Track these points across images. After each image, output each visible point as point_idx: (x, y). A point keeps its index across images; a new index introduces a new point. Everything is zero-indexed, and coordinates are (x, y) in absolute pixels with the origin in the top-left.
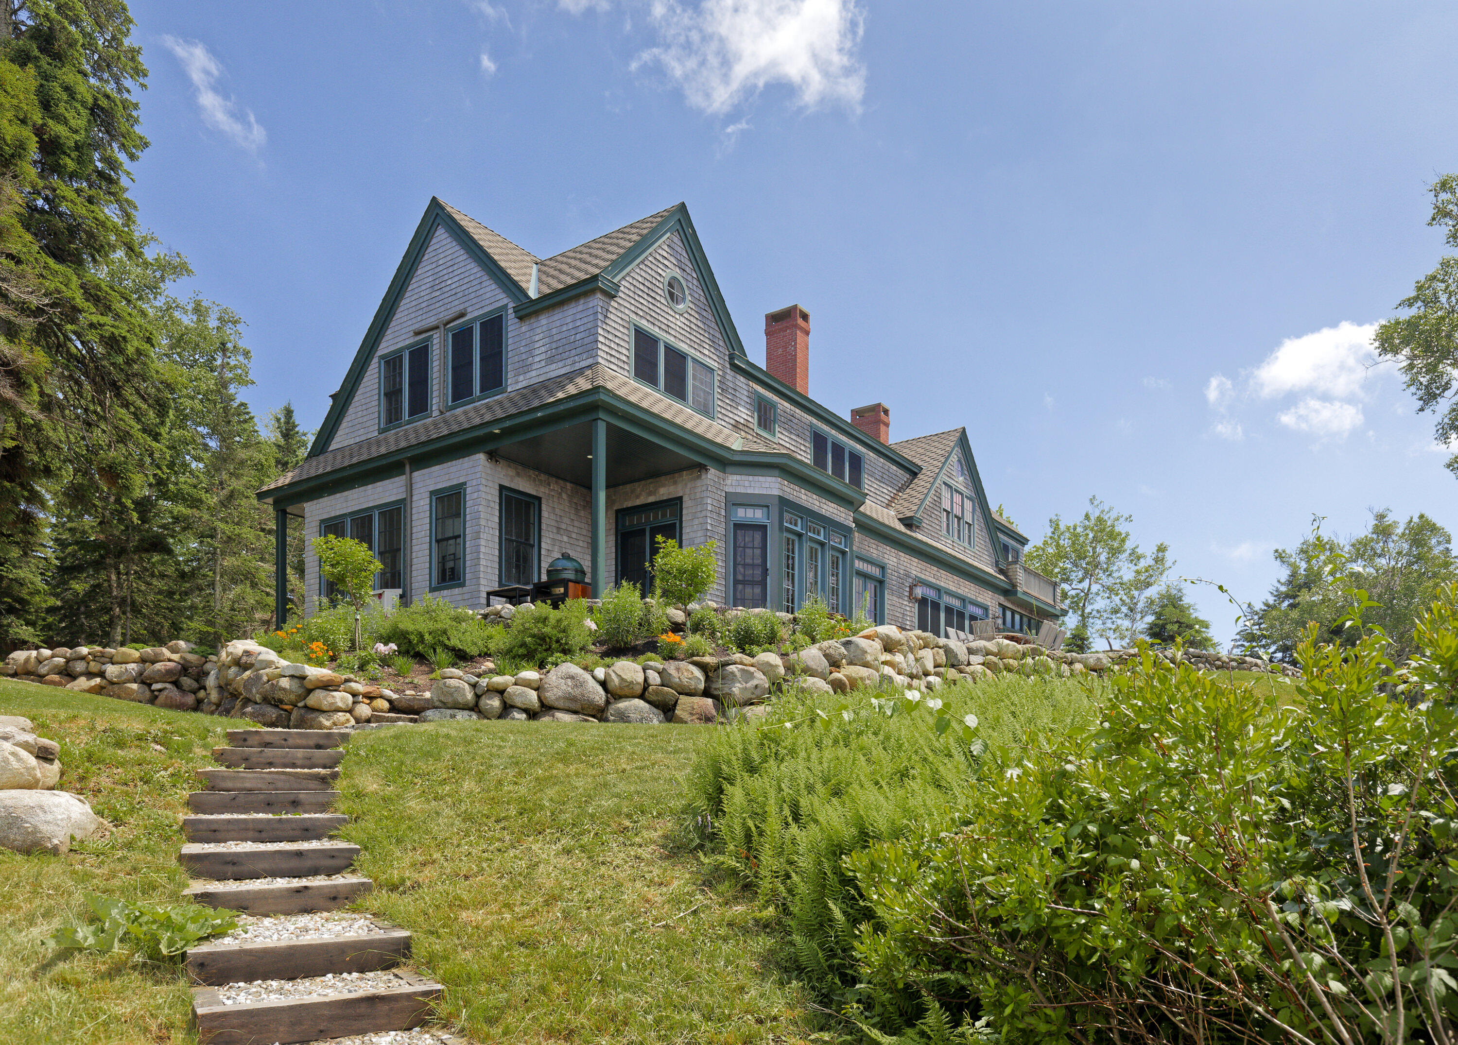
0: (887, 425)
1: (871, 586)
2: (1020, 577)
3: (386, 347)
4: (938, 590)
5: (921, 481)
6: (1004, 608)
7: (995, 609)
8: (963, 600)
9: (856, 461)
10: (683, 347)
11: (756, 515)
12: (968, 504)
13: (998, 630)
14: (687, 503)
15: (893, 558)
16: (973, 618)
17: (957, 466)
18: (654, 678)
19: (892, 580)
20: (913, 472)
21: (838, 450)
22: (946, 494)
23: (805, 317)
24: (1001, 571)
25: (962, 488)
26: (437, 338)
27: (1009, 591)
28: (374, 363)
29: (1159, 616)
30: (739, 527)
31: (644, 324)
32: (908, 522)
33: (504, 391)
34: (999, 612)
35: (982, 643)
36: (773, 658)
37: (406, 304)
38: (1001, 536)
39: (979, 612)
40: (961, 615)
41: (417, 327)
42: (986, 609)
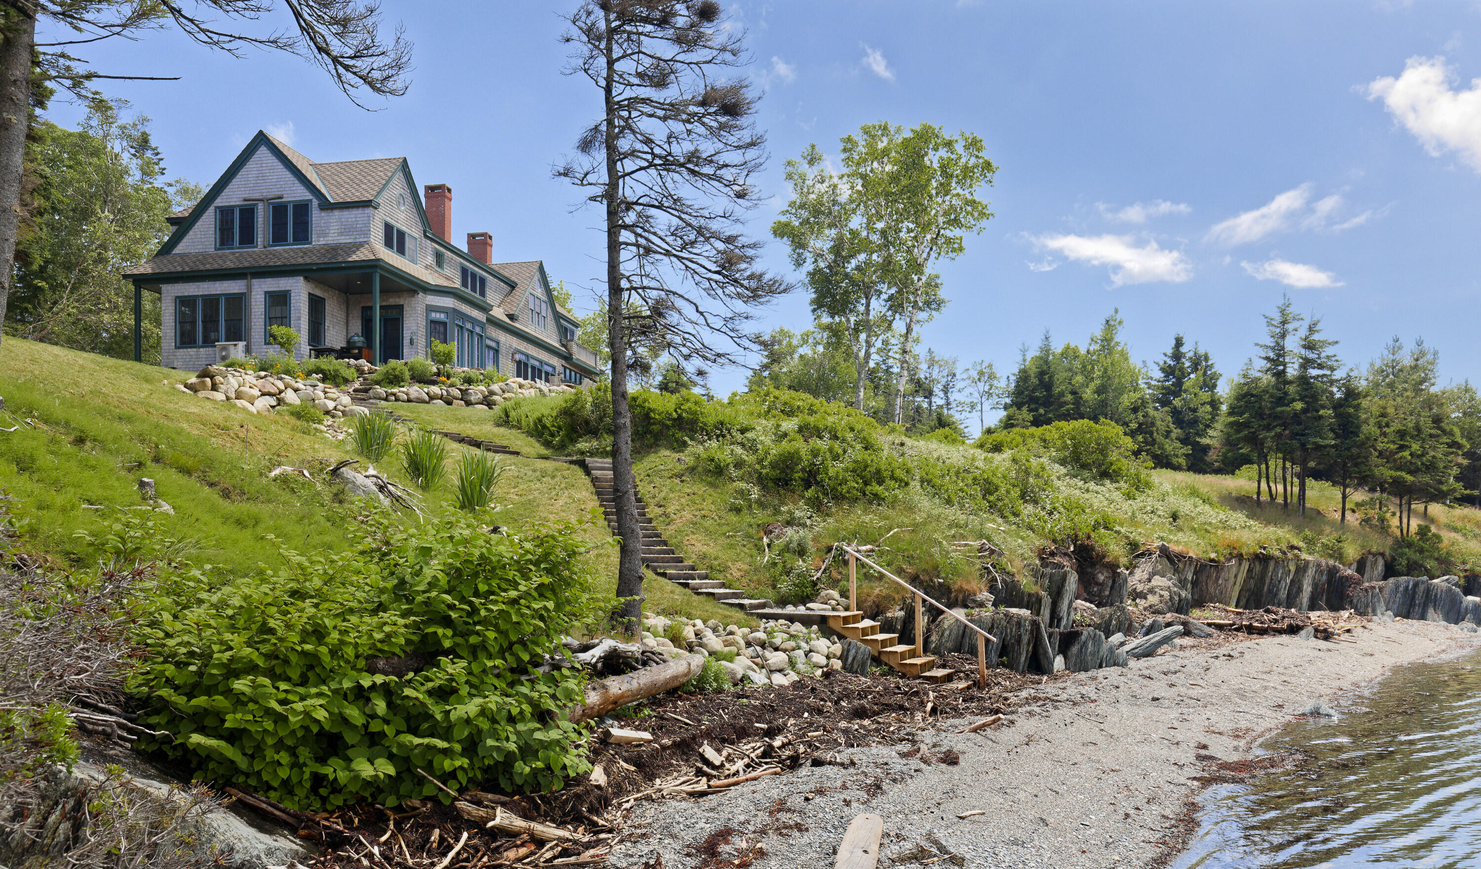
0: (491, 246)
1: (491, 353)
2: (575, 349)
3: (220, 202)
4: (527, 356)
5: (517, 291)
6: (565, 368)
7: (560, 369)
8: (541, 362)
9: (483, 281)
10: (404, 229)
11: (441, 317)
12: (544, 306)
13: (562, 381)
14: (406, 308)
15: (504, 338)
16: (547, 374)
17: (537, 283)
18: (445, 393)
19: (503, 350)
20: (512, 286)
21: (474, 275)
22: (531, 299)
23: (449, 190)
24: (563, 345)
25: (540, 296)
26: (260, 206)
27: (567, 358)
28: (211, 210)
29: (665, 377)
30: (433, 322)
31: (388, 220)
32: (511, 317)
33: (310, 243)
34: (562, 370)
35: (555, 388)
36: (483, 388)
37: (236, 182)
38: (562, 321)
39: (550, 369)
40: (540, 371)
41: (246, 196)
42: (554, 368)
